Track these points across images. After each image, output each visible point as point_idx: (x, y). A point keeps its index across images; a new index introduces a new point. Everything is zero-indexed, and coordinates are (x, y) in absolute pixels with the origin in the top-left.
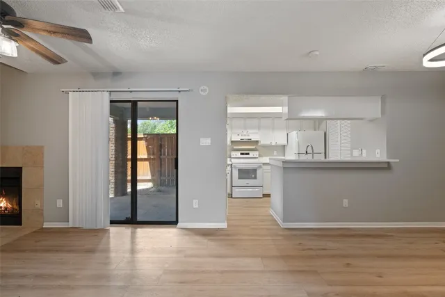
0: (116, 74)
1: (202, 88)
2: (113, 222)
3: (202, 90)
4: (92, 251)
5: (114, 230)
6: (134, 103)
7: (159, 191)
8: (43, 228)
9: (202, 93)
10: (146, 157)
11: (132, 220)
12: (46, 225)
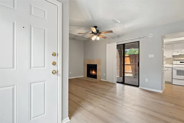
0: (119, 36)
1: (150, 35)
2: (117, 82)
3: (149, 36)
4: (112, 87)
5: (118, 84)
6: (124, 45)
7: (135, 77)
8: (101, 81)
9: (150, 37)
10: (129, 63)
11: (123, 83)
12: (102, 80)
